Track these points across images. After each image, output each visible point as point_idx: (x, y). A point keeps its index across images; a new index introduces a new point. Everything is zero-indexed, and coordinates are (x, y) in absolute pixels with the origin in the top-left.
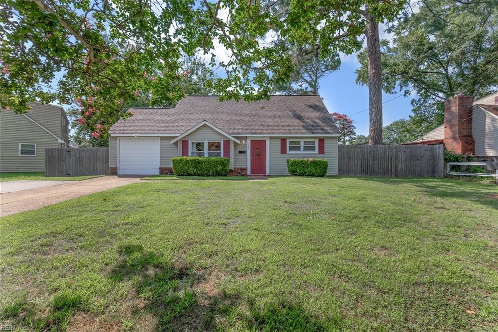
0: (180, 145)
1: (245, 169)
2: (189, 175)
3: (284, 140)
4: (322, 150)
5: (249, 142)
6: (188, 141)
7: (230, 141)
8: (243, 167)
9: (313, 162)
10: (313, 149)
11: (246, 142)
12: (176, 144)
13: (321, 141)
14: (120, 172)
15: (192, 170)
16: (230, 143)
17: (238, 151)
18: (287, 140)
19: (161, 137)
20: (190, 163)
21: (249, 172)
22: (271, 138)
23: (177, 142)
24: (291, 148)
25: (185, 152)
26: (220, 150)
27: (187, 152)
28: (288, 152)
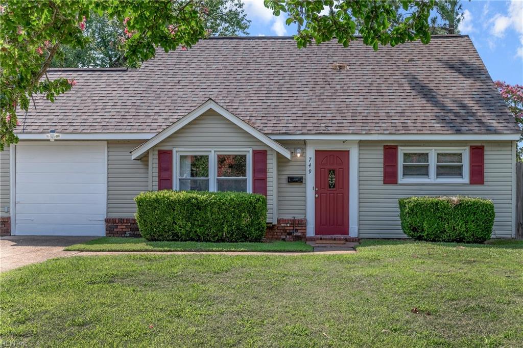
0: (153, 161)
1: (302, 223)
2: (176, 238)
3: (390, 150)
4: (477, 177)
5: (310, 153)
6: (171, 151)
7: (269, 152)
8: (298, 217)
9: (460, 206)
10: (457, 171)
11: (303, 154)
12: (144, 159)
13: (477, 151)
14: (16, 230)
15: (182, 225)
16: (269, 157)
17: (286, 177)
18: (400, 148)
19: (110, 143)
20: (177, 207)
21: (311, 231)
22: (361, 143)
23: (146, 155)
24: (408, 171)
25: (165, 181)
26: (245, 175)
27: (170, 179)
28: (401, 180)
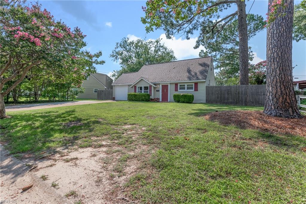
2: (133, 100)
3: (176, 85)
4: (196, 89)
5: (161, 86)
6: (136, 86)
8: (158, 98)
10: (192, 88)
11: (159, 86)
12: (132, 87)
13: (196, 84)
16: (152, 87)
17: (156, 90)
18: (178, 84)
19: (128, 85)
21: (161, 100)
22: (170, 83)
23: (133, 86)
24: (180, 89)
25: (135, 91)
26: (148, 90)
27: (136, 91)
